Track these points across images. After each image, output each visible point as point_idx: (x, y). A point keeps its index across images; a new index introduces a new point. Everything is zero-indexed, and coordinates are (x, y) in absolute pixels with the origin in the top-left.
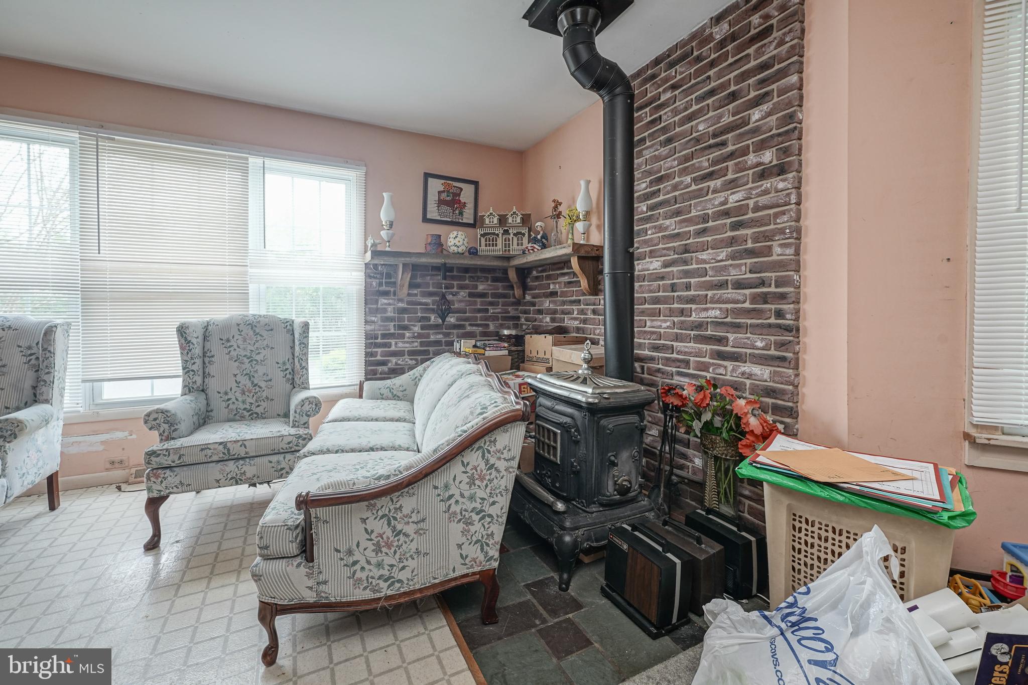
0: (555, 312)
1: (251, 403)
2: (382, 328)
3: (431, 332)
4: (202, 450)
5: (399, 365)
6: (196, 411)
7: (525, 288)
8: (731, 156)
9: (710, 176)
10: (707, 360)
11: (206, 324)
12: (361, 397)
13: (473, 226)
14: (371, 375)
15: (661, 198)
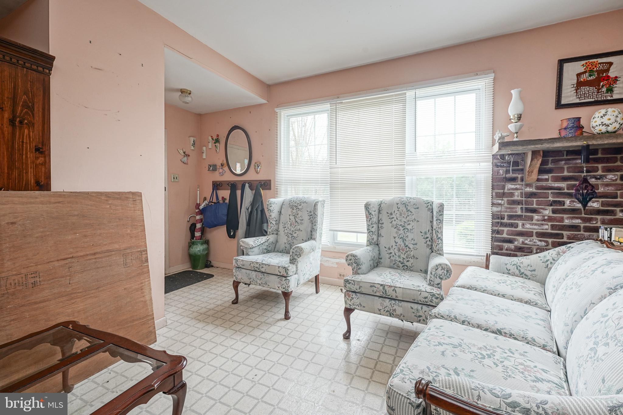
1: (403, 258)
2: (508, 210)
3: (565, 216)
4: (371, 286)
5: (526, 244)
6: (372, 258)
11: (380, 203)
12: (487, 267)
14: (497, 250)
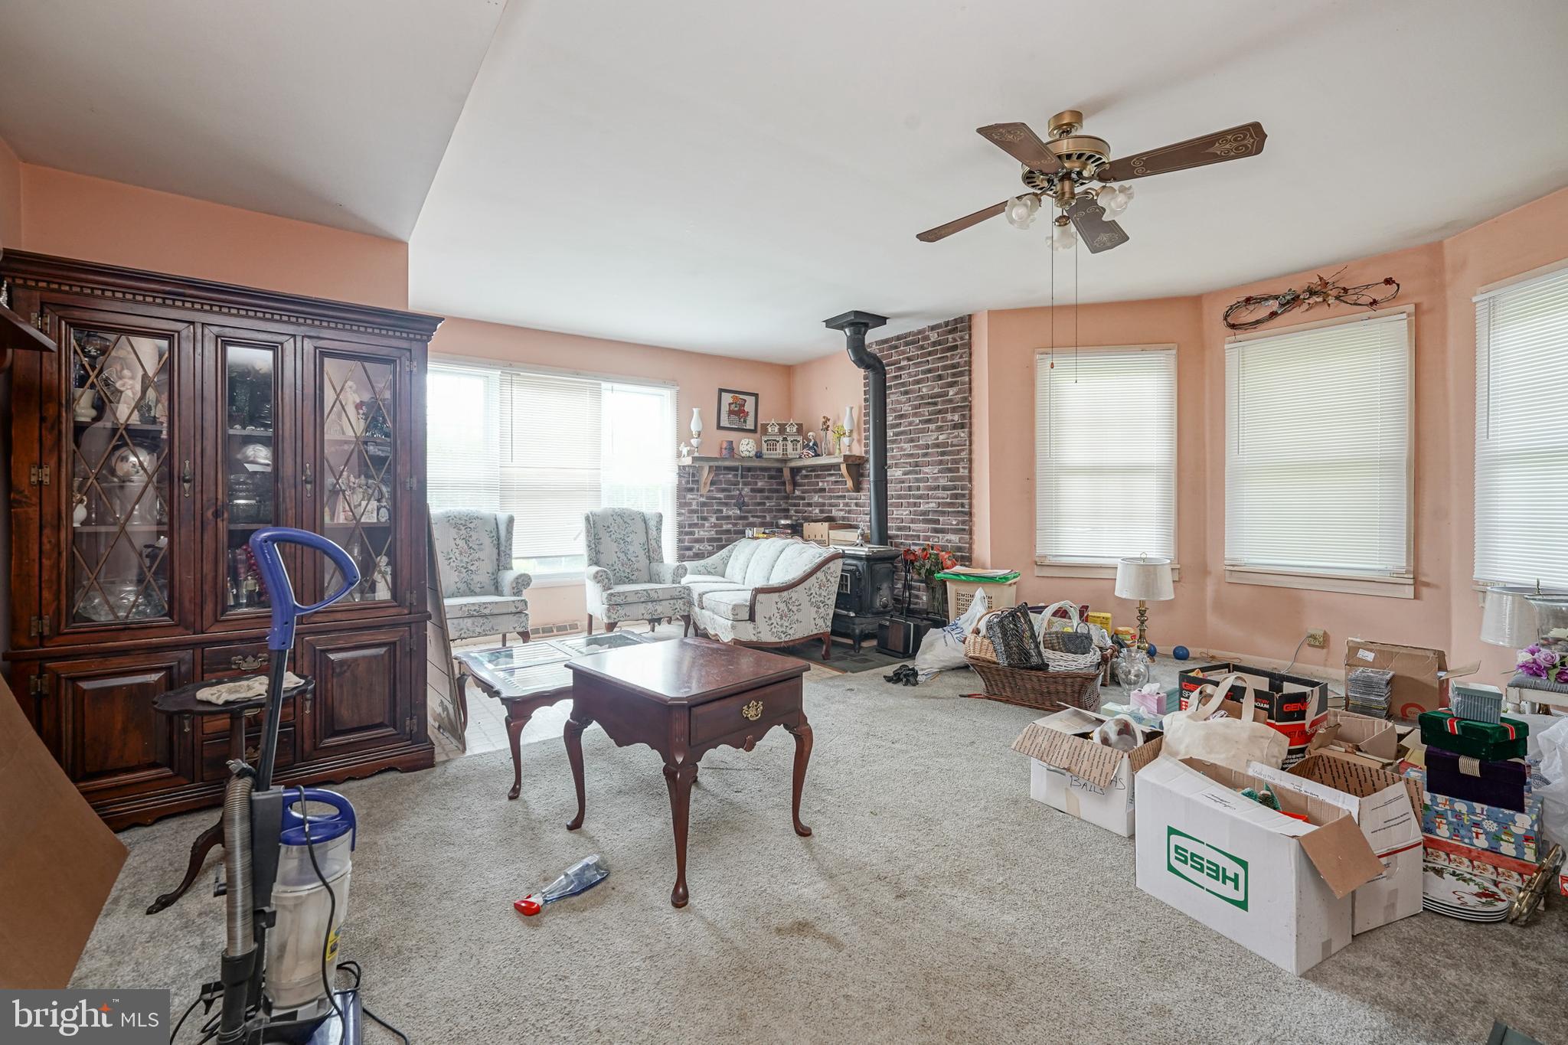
0: (824, 505)
1: (628, 572)
2: (688, 519)
5: (701, 550)
7: (795, 484)
8: (940, 412)
9: (928, 421)
10: (929, 534)
11: (599, 513)
13: (754, 431)
14: (681, 558)
15: (902, 429)
